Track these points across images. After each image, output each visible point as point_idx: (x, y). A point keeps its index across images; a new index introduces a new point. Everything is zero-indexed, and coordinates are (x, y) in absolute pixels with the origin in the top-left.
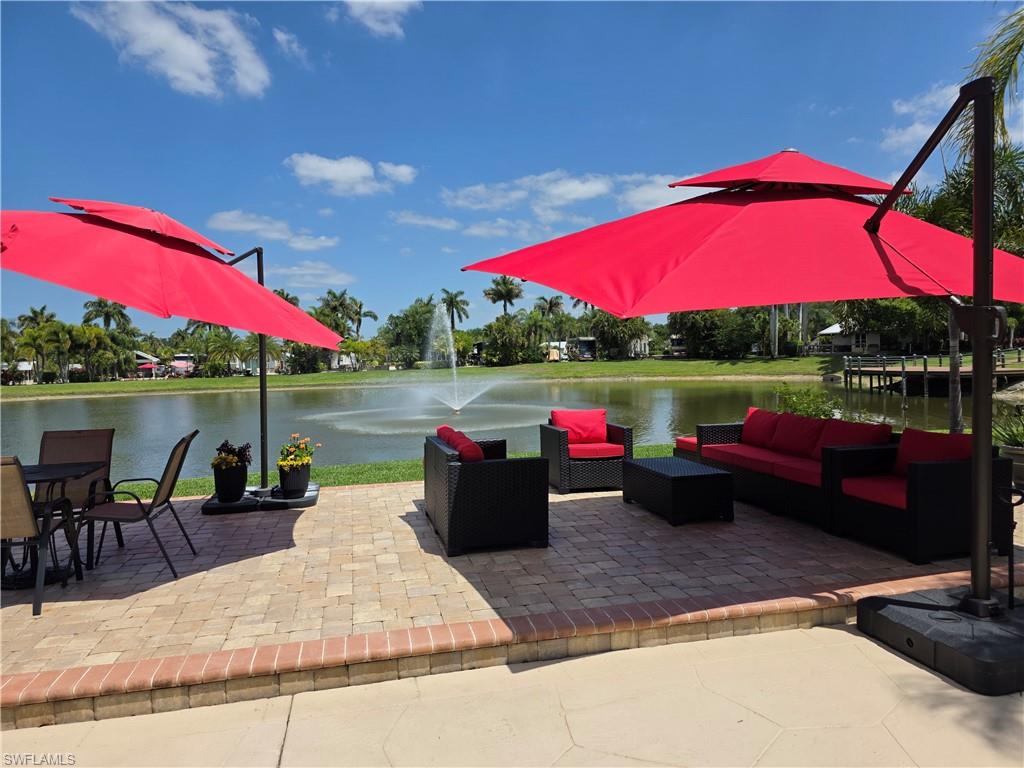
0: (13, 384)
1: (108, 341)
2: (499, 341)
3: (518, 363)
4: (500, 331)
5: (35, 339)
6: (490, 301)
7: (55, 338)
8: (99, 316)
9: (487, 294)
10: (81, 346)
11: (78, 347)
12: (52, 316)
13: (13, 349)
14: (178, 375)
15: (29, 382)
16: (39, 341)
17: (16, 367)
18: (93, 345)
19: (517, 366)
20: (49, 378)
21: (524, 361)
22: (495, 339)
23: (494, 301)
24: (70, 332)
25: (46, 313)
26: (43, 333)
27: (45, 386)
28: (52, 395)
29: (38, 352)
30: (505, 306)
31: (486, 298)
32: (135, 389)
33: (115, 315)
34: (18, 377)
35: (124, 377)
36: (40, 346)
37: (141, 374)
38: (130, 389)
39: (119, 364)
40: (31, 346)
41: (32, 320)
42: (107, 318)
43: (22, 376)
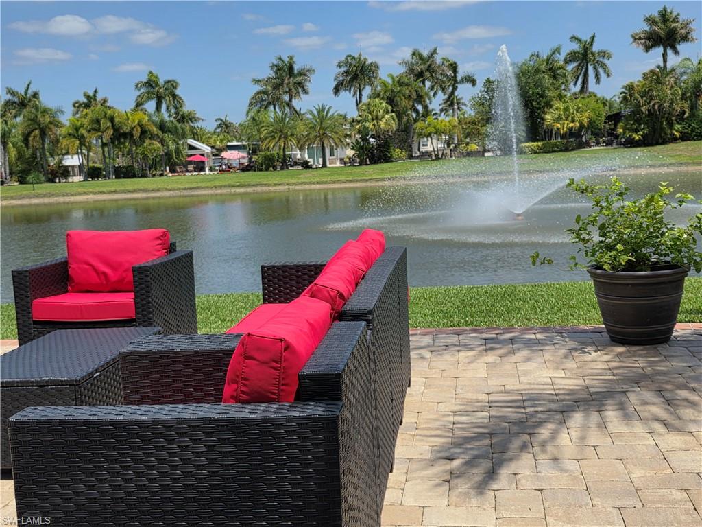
0: (60, 182)
1: (155, 130)
2: (643, 109)
3: (674, 140)
4: (647, 93)
5: (77, 129)
6: (641, 48)
7: (96, 126)
8: (151, 98)
9: (636, 38)
10: (125, 135)
11: (120, 136)
12: (105, 101)
13: (58, 141)
14: (229, 167)
15: (77, 179)
16: (82, 131)
17: (60, 161)
18: (137, 134)
19: (671, 146)
20: (93, 174)
21: (685, 137)
22: (638, 106)
23: (648, 49)
24: (112, 120)
25: (99, 97)
26: (86, 121)
27: (91, 182)
28: (94, 194)
29: (82, 144)
30: (664, 55)
31: (635, 45)
32: (180, 186)
33: (167, 98)
34: (65, 172)
35: (173, 171)
36: (83, 136)
37: (190, 168)
38: (176, 186)
39: (168, 154)
40: (74, 136)
41: (87, 106)
42: (160, 100)
43: (68, 172)
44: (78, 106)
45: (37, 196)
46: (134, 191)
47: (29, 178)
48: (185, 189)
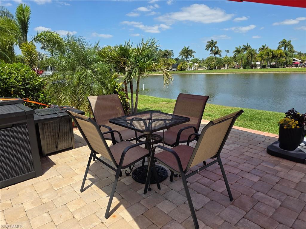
0: (254, 68)
1: (284, 55)
7: (267, 54)
8: (283, 46)
11: (274, 57)
12: (268, 47)
13: (256, 58)
15: (259, 68)
16: (263, 55)
17: (255, 63)
18: (279, 56)
20: (264, 67)
24: (272, 52)
25: (266, 47)
26: (264, 53)
27: (263, 69)
28: (264, 72)
29: (262, 59)
32: (290, 71)
33: (288, 46)
34: (256, 66)
35: (288, 67)
36: (263, 57)
37: (293, 66)
38: (289, 71)
39: (287, 62)
40: (261, 57)
41: (263, 49)
42: (285, 47)
43: (257, 66)
44: (260, 49)
45: (248, 72)
46: (276, 72)
47: (246, 67)
48: (292, 72)
